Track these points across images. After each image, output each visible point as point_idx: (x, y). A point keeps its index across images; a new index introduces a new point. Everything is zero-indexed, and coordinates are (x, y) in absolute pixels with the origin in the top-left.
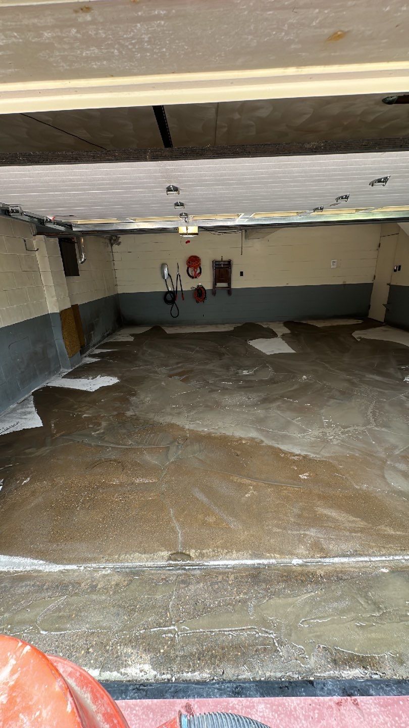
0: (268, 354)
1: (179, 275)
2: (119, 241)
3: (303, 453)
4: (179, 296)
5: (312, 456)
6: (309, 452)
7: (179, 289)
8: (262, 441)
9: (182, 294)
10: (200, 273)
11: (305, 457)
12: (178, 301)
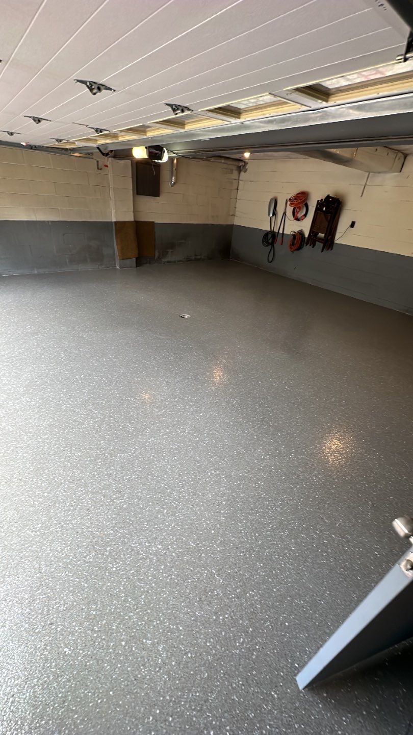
1: (285, 213)
2: (247, 167)
4: (279, 238)
7: (281, 231)
9: (283, 237)
10: (305, 215)
12: (277, 246)
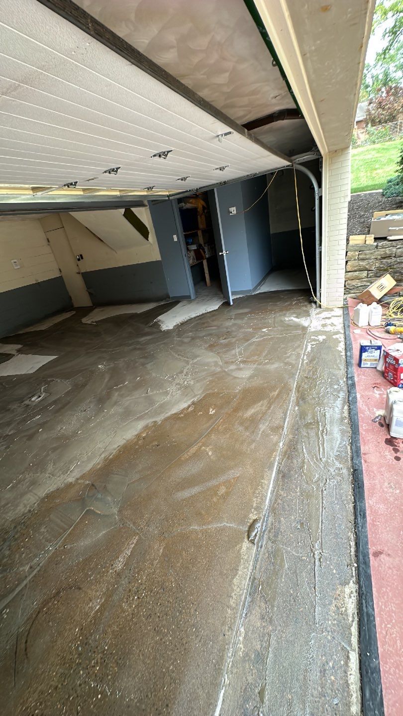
0: (31, 372)
3: (189, 403)
5: (195, 399)
6: (190, 399)
8: (155, 422)
11: (193, 403)
